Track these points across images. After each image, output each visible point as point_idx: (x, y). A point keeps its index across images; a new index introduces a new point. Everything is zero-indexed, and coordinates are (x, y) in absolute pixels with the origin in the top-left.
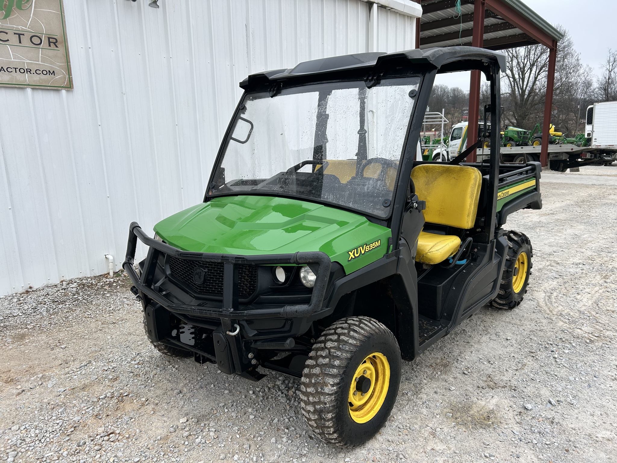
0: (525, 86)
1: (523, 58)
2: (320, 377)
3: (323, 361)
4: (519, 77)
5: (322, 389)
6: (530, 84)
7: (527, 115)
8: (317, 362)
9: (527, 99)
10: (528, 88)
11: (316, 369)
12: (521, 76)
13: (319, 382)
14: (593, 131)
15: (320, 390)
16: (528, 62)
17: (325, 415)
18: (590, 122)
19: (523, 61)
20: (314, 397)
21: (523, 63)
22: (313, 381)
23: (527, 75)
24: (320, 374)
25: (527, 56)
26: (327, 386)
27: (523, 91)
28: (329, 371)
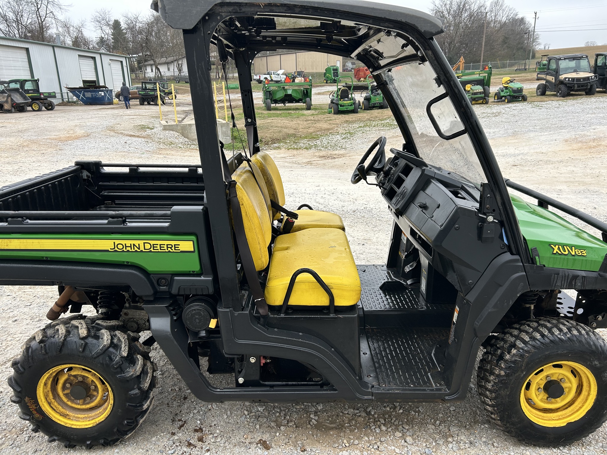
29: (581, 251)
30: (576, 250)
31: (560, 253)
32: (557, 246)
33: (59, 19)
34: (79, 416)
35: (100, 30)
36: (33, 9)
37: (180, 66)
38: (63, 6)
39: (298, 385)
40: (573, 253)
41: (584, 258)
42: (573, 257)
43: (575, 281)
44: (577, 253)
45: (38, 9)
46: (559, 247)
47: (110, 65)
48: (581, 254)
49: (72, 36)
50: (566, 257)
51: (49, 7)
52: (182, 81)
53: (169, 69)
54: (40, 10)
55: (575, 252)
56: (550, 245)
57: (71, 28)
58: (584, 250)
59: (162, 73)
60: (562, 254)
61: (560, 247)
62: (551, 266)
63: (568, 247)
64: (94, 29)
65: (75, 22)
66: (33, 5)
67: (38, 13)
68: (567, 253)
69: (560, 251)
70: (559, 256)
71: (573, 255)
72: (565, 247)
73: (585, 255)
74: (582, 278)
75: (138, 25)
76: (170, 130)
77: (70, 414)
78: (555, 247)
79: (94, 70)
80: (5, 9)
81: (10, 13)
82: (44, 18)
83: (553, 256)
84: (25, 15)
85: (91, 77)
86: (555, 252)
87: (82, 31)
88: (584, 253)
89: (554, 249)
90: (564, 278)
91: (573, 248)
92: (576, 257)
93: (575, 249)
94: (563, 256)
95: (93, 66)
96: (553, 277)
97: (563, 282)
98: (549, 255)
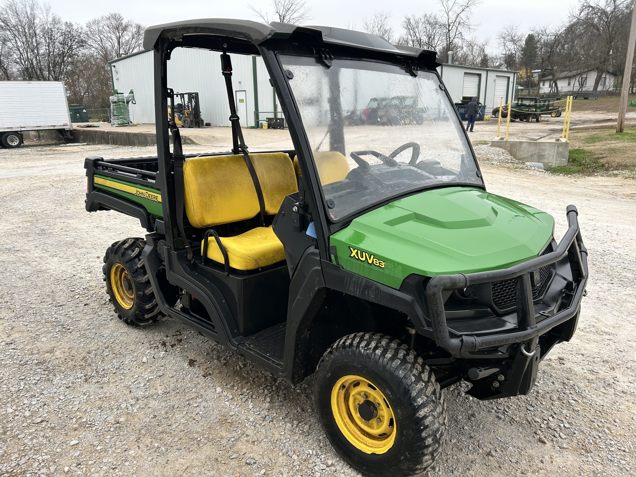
29: (380, 261)
30: (374, 260)
31: (357, 257)
32: (356, 251)
33: (465, 39)
34: (128, 301)
35: (503, 47)
36: (445, 31)
37: (583, 80)
38: (472, 26)
39: (201, 320)
40: (370, 262)
41: (381, 270)
42: (369, 266)
43: (368, 291)
44: (374, 262)
45: (449, 31)
46: (357, 252)
47: (495, 81)
48: (378, 265)
49: (474, 54)
50: (362, 263)
51: (459, 28)
52: (581, 96)
53: (569, 84)
54: (450, 32)
55: (373, 261)
56: (349, 247)
57: (475, 47)
58: (384, 262)
59: (559, 89)
60: (359, 259)
61: (359, 251)
62: (349, 269)
63: (367, 254)
64: (497, 46)
65: (480, 41)
66: (445, 28)
67: (448, 35)
68: (364, 259)
69: (358, 256)
70: (356, 261)
71: (370, 264)
72: (364, 253)
73: (383, 266)
74: (376, 291)
75: (544, 38)
76: (498, 147)
77: (125, 299)
78: (354, 250)
79: (477, 87)
80: (421, 34)
81: (425, 37)
82: (452, 39)
83: (350, 259)
84: (437, 38)
85: (472, 93)
86: (352, 255)
87: (485, 48)
88: (383, 264)
89: (352, 252)
90: (356, 284)
91: (372, 257)
92: (373, 266)
93: (374, 258)
94: (359, 262)
95: (477, 83)
96: (345, 280)
97: (356, 289)
98: (346, 256)
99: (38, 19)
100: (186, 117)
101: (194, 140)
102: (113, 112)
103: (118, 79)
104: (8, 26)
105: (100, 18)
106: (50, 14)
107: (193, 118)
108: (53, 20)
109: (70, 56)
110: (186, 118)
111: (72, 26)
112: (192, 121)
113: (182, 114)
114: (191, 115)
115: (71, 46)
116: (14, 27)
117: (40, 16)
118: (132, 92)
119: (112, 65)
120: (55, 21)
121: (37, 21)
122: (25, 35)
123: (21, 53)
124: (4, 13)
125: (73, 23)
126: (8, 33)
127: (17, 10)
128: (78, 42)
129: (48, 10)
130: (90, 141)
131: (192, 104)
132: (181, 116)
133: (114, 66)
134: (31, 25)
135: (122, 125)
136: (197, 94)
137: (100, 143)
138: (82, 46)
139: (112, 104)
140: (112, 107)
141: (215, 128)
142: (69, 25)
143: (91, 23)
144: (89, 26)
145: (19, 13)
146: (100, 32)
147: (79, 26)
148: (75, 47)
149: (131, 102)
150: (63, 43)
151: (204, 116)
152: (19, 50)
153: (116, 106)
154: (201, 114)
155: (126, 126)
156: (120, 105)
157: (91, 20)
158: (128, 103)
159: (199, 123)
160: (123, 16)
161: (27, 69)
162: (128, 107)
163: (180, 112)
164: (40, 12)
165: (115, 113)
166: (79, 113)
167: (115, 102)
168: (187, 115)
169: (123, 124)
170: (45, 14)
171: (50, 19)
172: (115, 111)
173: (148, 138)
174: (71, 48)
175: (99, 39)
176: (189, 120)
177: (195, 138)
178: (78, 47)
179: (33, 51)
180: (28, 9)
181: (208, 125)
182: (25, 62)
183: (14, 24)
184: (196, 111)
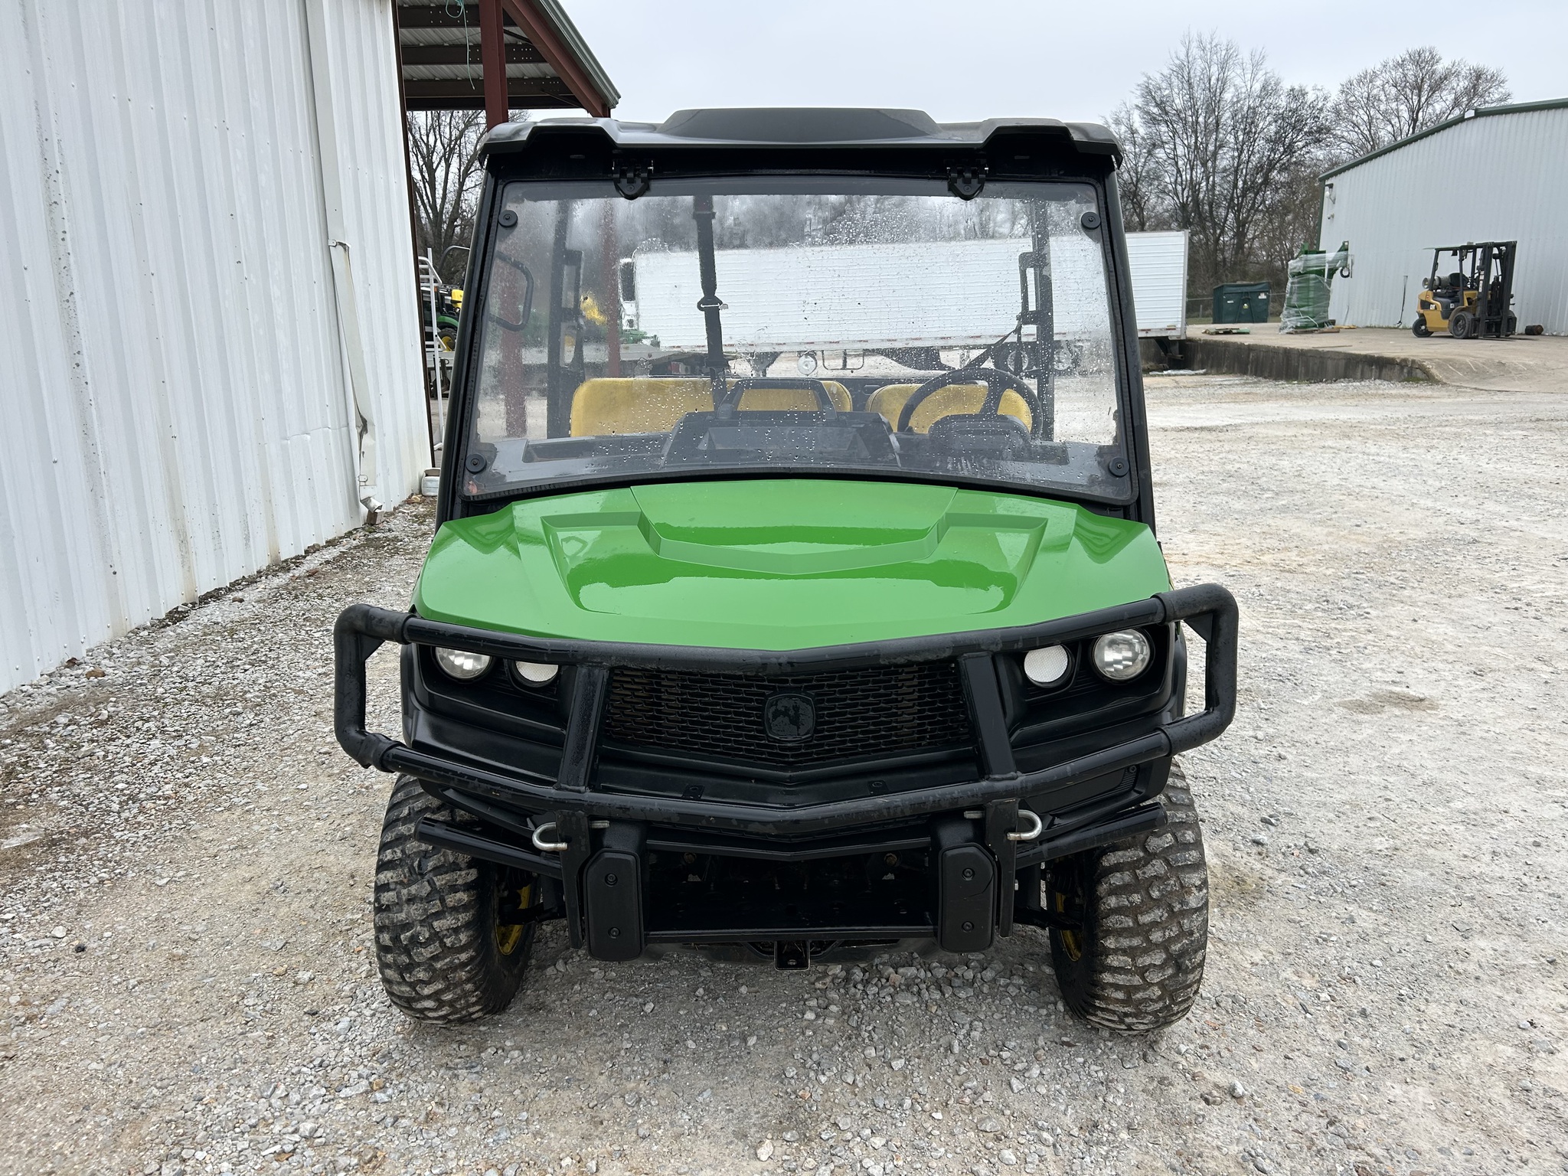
0: (439, 201)
1: (423, 132)
2: (1168, 879)
3: (1160, 842)
4: (423, 177)
5: (1182, 903)
6: (451, 196)
7: (454, 273)
8: (1145, 850)
9: (450, 234)
10: (448, 207)
11: (1153, 866)
12: (427, 176)
13: (1171, 892)
14: (638, 315)
15: (1177, 907)
16: (439, 143)
17: (1190, 960)
18: (630, 295)
19: (425, 138)
20: (1166, 928)
21: (427, 145)
22: (1155, 894)
23: (440, 174)
24: (1166, 873)
25: (433, 128)
26: (1189, 893)
27: (438, 215)
28: (1186, 860)
99: (1232, 89)
100: (1463, 310)
101: (1434, 371)
102: (1290, 299)
103: (1333, 216)
104: (1167, 113)
105: (1379, 67)
106: (1261, 73)
107: (1482, 312)
108: (1264, 88)
109: (1284, 168)
110: (1463, 314)
111: (1303, 95)
112: (1479, 320)
113: (1456, 301)
114: (1479, 303)
115: (1292, 143)
116: (1178, 113)
117: (1238, 81)
118: (1344, 248)
119: (1328, 182)
120: (1268, 90)
121: (1228, 96)
122: (1195, 132)
123: (1179, 171)
124: (1164, 85)
125: (1309, 89)
126: (1163, 128)
127: (1192, 75)
128: (1310, 133)
129: (1256, 65)
130: (1212, 367)
131: (1487, 275)
132: (1452, 306)
133: (1331, 186)
134: (1213, 105)
135: (1303, 330)
136: (1511, 247)
137: (1231, 371)
138: (1318, 141)
139: (1290, 280)
140: (1289, 285)
141: (1553, 341)
142: (1297, 95)
143: (1355, 82)
144: (1346, 90)
145: (1195, 81)
146: (1371, 101)
147: (1320, 94)
148: (1300, 144)
149: (1338, 272)
150: (1275, 141)
151: (1521, 306)
152: (1177, 163)
153: (1299, 282)
154: (1512, 301)
155: (1312, 332)
156: (1308, 280)
157: (1354, 74)
158: (1332, 272)
159: (1498, 325)
160: (1440, 52)
161: (1184, 206)
162: (1330, 285)
163: (1449, 297)
164: (1239, 71)
165: (1294, 302)
166: (1247, 301)
167: (1299, 274)
168: (1466, 304)
169: (1306, 327)
170: (1248, 76)
171: (1257, 86)
172: (1295, 297)
173: (1329, 362)
174: (1290, 149)
175: (1366, 118)
176: (1469, 316)
177: (1439, 366)
178: (1307, 145)
179: (1204, 165)
180: (1214, 69)
181: (1534, 331)
182: (1183, 190)
183: (1179, 107)
184: (1501, 292)
